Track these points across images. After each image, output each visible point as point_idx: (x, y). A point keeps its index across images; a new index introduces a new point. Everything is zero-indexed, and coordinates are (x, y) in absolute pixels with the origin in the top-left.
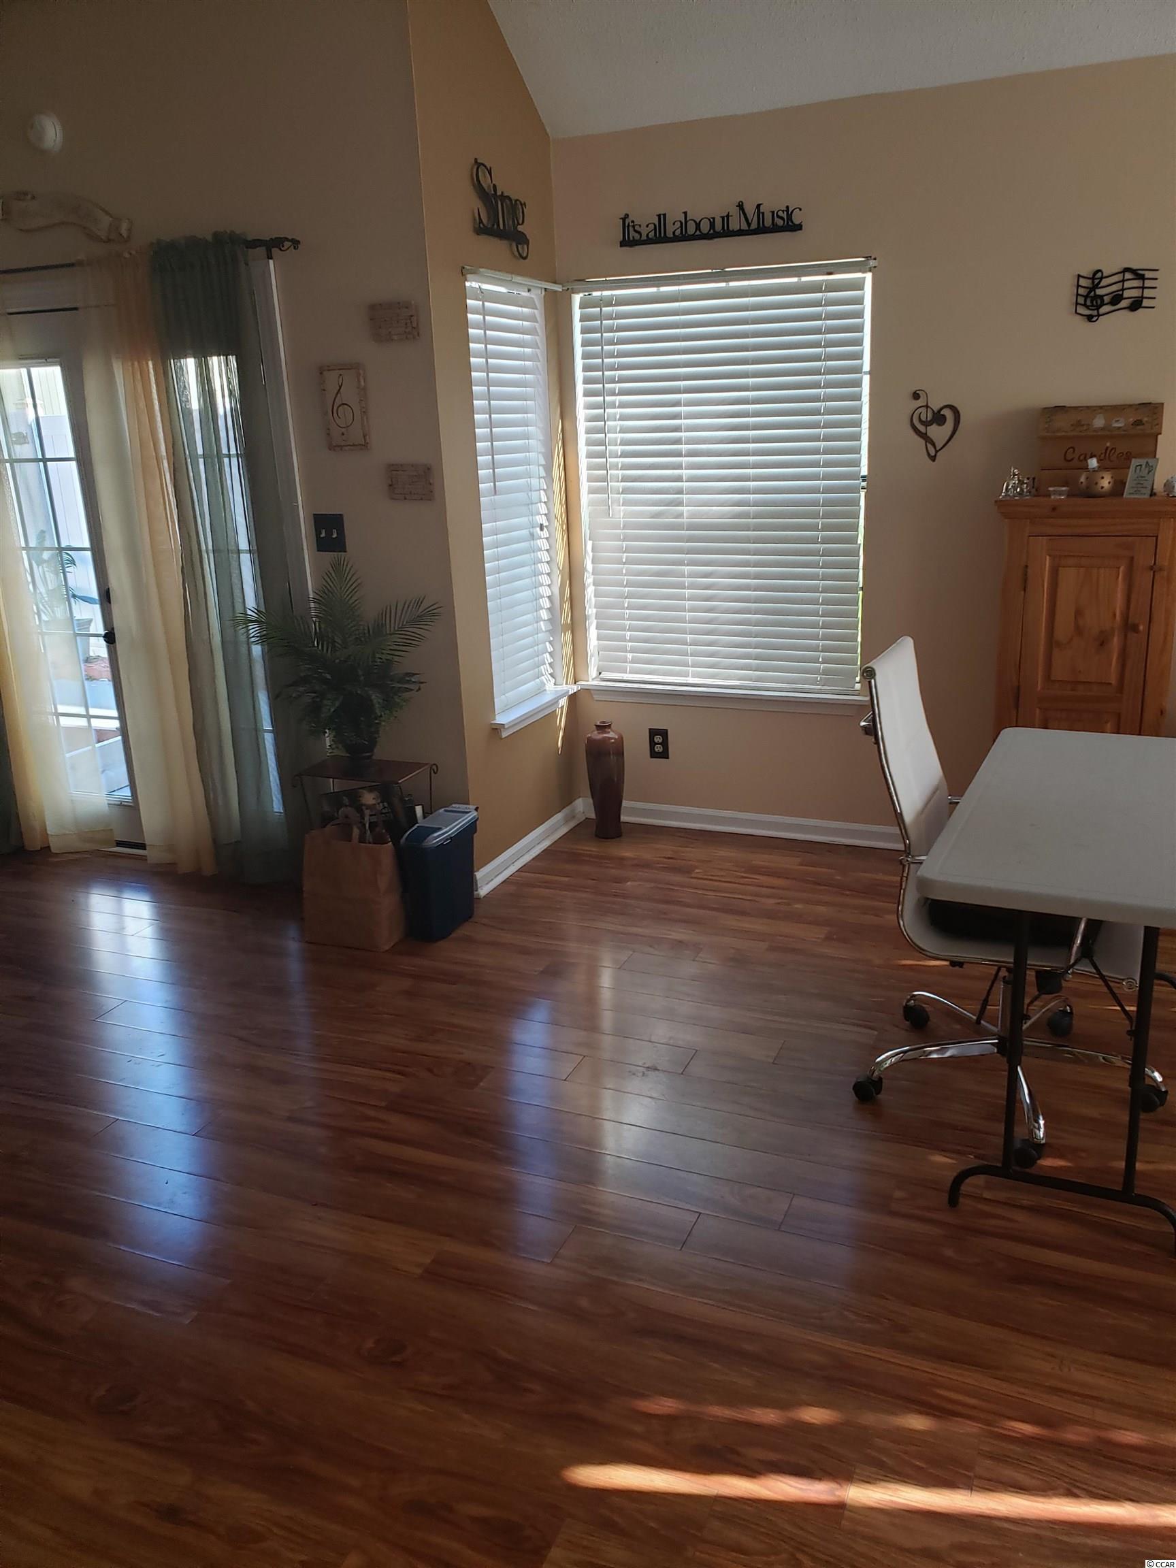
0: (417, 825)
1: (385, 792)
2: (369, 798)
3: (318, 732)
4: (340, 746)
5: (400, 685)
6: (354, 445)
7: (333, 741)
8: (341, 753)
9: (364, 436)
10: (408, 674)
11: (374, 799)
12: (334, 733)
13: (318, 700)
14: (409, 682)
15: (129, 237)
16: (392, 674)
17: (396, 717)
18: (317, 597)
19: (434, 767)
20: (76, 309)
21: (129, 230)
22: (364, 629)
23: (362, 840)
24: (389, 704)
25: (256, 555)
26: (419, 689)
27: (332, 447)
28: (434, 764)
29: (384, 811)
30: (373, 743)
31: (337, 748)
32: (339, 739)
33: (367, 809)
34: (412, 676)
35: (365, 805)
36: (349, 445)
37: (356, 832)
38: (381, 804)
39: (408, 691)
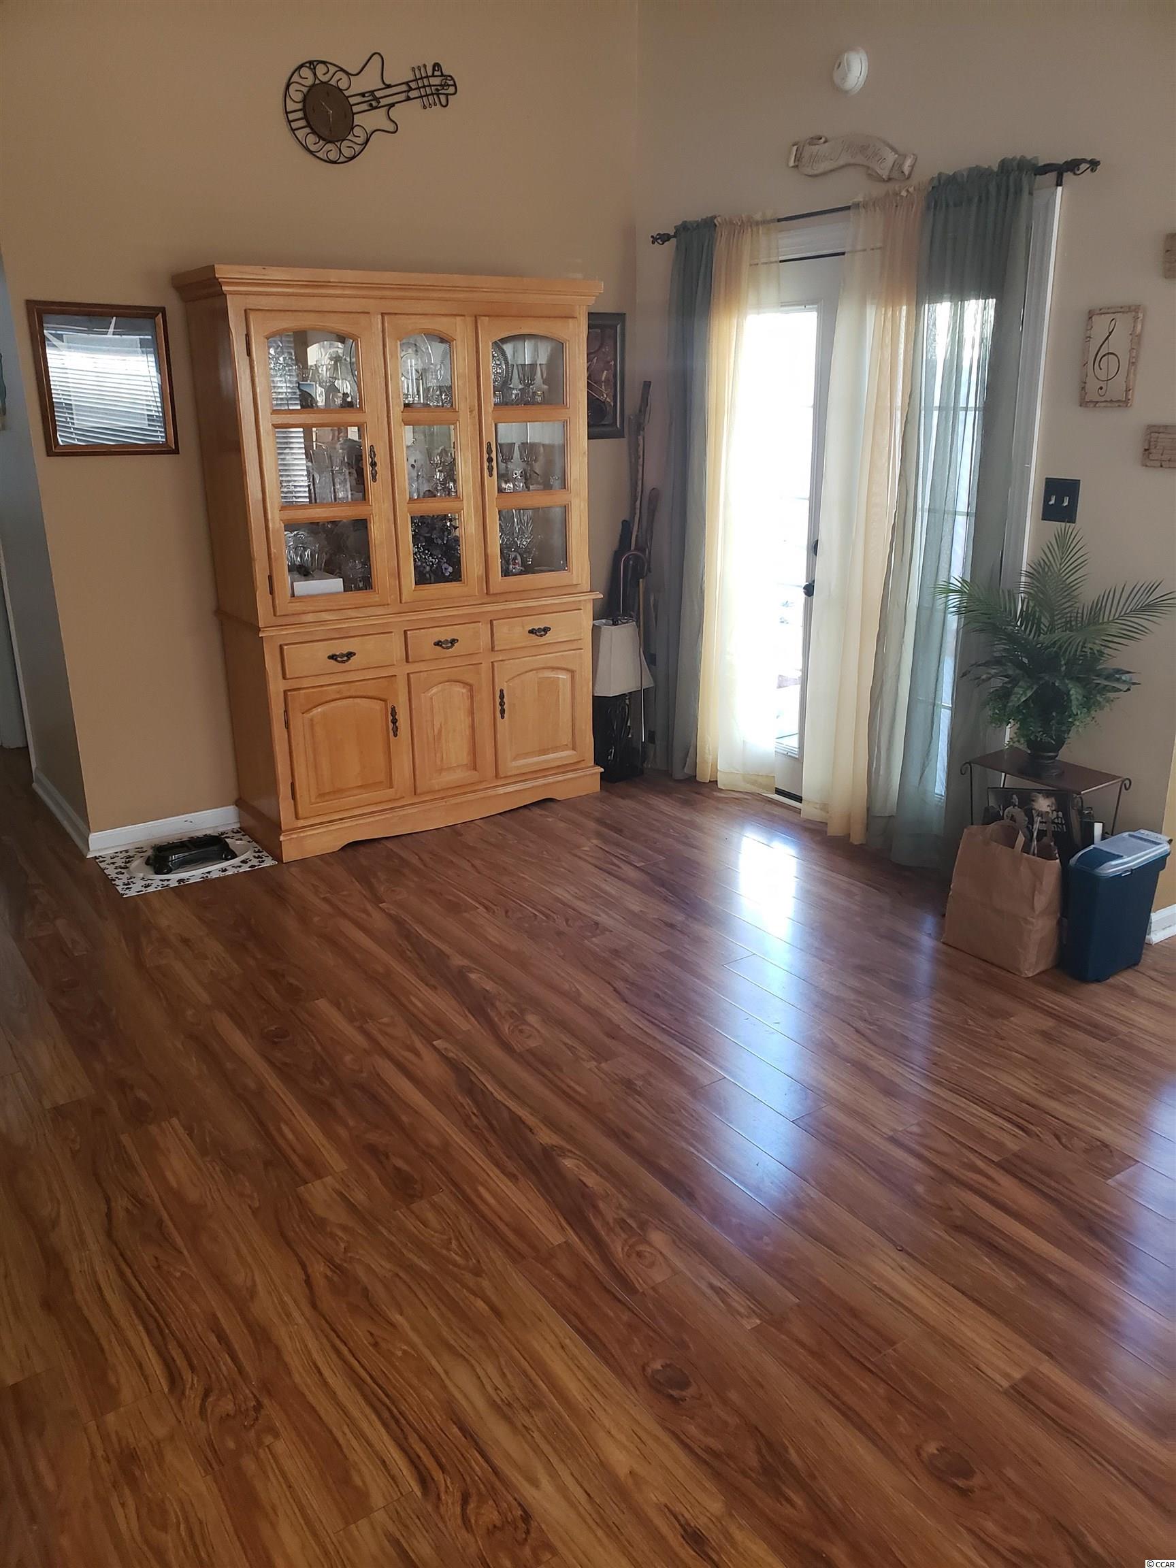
0: (1093, 846)
1: (1063, 800)
2: (1043, 804)
3: (1001, 720)
4: (1022, 740)
5: (1106, 683)
6: (1111, 401)
7: (1016, 733)
8: (1023, 746)
9: (1127, 391)
10: (1119, 671)
11: (1049, 806)
12: (1018, 726)
13: (1009, 686)
14: (1118, 680)
15: (910, 174)
16: (1098, 668)
17: (1093, 718)
18: (1032, 571)
19: (1127, 782)
20: (843, 254)
21: (912, 167)
22: (1078, 613)
23: (1026, 849)
24: (1089, 703)
25: (973, 519)
26: (1129, 689)
27: (1084, 403)
28: (1127, 779)
29: (1056, 821)
30: (1060, 743)
31: (1019, 741)
32: (1023, 731)
33: (1038, 815)
34: (1123, 674)
35: (1037, 811)
36: (1106, 401)
37: (1021, 839)
38: (1055, 813)
39: (1115, 691)
